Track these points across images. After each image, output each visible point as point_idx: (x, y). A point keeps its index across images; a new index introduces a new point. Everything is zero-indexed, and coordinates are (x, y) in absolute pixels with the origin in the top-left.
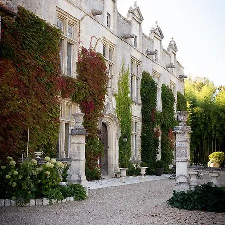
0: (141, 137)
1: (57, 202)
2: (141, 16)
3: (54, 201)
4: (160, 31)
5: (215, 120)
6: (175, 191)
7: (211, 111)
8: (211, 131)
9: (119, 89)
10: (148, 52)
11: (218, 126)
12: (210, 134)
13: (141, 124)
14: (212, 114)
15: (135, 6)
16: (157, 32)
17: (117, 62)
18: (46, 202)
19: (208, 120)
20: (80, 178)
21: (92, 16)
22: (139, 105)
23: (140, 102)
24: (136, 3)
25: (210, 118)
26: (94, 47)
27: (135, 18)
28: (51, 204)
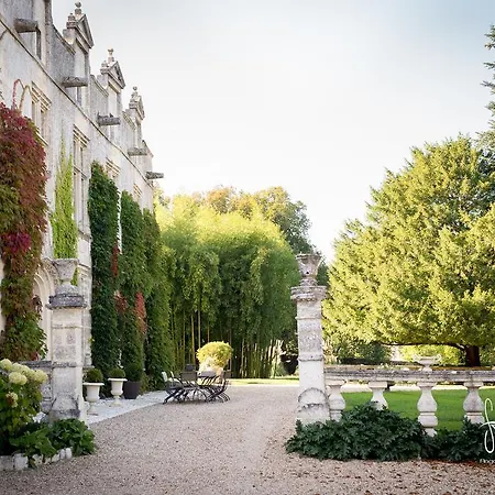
0: (91, 312)
1: (44, 461)
2: (89, 37)
3: (37, 459)
4: (118, 72)
5: (200, 271)
6: (299, 423)
7: (189, 252)
8: (191, 296)
9: (57, 201)
10: (99, 117)
11: (205, 284)
12: (188, 303)
13: (90, 281)
14: (191, 257)
15: (78, 12)
16: (113, 72)
17: (53, 140)
18: (21, 461)
19: (184, 273)
20: (77, 405)
21: (15, 34)
22: (86, 237)
23: (88, 231)
24: (79, 5)
25: (187, 267)
26: (18, 103)
27: (80, 39)
28: (31, 465)
